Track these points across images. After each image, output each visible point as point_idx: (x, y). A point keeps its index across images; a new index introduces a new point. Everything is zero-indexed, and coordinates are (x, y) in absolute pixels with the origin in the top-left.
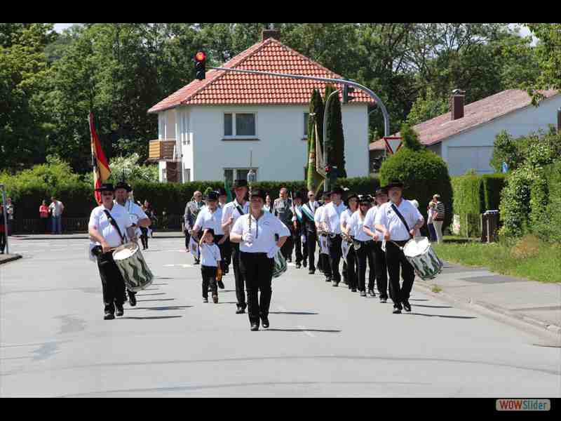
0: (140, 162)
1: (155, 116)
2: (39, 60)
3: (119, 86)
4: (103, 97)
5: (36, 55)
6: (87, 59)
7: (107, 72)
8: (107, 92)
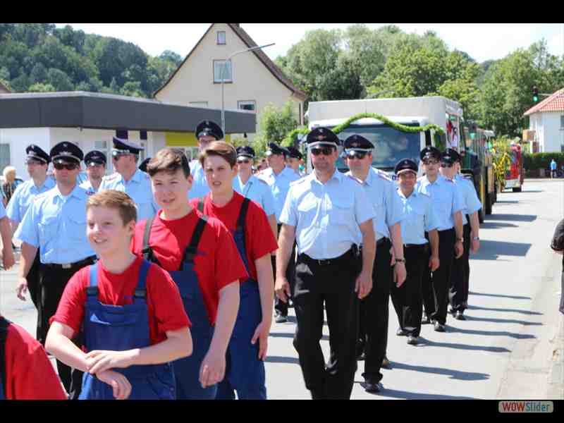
0: (520, 142)
1: (528, 117)
2: (470, 87)
3: (517, 99)
4: (508, 106)
5: (468, 84)
6: (501, 84)
7: (510, 91)
8: (510, 102)
